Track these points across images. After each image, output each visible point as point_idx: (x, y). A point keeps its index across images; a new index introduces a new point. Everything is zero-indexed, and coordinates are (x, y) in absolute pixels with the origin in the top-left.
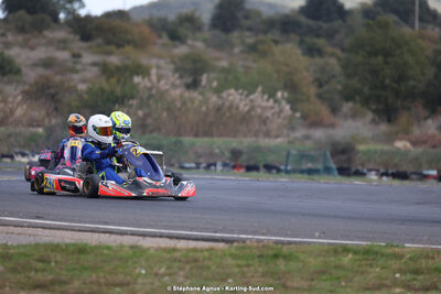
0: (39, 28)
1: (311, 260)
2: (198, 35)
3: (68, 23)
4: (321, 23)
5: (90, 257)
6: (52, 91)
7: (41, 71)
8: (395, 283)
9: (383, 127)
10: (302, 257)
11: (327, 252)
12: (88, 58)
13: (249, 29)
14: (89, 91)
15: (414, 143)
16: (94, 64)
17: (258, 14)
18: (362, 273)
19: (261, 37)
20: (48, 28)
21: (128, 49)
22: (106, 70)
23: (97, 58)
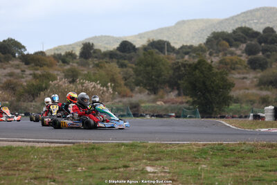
0: (7, 60)
1: (108, 149)
2: (75, 61)
3: (19, 58)
4: (125, 54)
5: (13, 152)
6: (13, 86)
7: (9, 78)
8: (143, 158)
9: (152, 96)
10: (104, 148)
11: (115, 146)
12: (28, 72)
13: (96, 57)
14: (28, 86)
15: (165, 102)
16: (31, 74)
17: (100, 51)
18: (129, 154)
19: (101, 60)
20: (11, 59)
21: (45, 67)
22: (35, 76)
23: (32, 72)
